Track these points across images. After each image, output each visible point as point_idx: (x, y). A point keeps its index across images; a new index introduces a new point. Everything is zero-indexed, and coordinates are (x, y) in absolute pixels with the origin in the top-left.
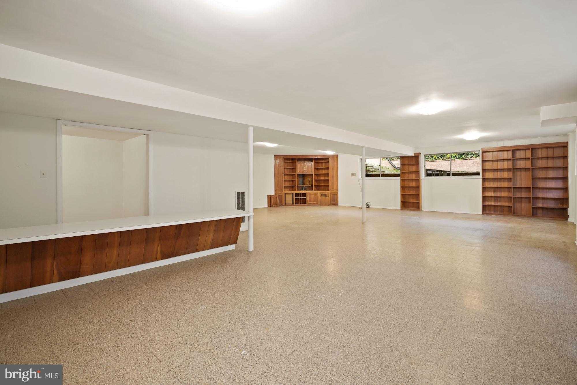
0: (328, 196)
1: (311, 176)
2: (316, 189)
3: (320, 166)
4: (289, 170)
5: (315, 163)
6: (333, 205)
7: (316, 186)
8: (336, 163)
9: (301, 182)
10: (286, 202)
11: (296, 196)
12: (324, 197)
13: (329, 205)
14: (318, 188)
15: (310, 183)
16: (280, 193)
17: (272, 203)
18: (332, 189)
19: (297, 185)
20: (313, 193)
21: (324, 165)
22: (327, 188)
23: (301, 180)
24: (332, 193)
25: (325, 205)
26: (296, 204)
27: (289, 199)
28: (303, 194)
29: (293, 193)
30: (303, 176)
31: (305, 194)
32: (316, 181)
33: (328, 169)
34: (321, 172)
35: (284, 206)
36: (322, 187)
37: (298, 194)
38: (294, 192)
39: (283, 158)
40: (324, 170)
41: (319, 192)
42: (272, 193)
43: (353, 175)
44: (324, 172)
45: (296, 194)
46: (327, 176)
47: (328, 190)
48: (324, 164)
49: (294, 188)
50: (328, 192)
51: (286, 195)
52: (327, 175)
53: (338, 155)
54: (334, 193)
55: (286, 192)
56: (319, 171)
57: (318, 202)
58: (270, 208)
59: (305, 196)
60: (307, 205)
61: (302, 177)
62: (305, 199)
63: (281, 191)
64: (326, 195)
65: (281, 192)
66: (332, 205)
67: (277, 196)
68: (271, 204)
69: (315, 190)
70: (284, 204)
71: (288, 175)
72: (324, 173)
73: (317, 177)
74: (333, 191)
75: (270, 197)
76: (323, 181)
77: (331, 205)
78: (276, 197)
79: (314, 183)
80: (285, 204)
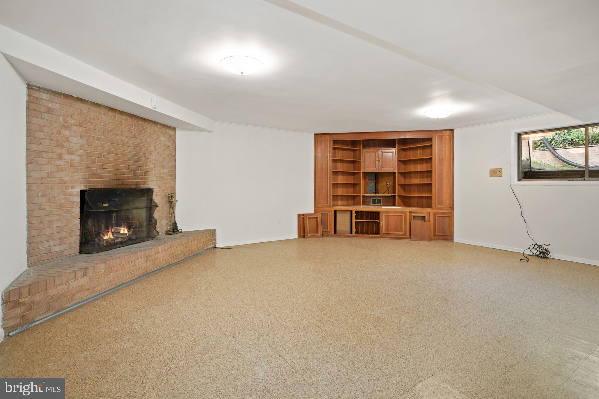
0: (429, 221)
1: (392, 177)
2: (401, 202)
3: (411, 155)
4: (345, 164)
5: (399, 151)
6: (441, 239)
7: (402, 198)
8: (448, 148)
9: (371, 189)
10: (337, 229)
11: (357, 218)
12: (419, 222)
13: (430, 240)
14: (406, 201)
15: (391, 189)
16: (324, 211)
17: (308, 230)
18: (439, 204)
19: (362, 194)
20: (395, 212)
21: (419, 154)
22: (427, 202)
23: (372, 185)
24: (439, 213)
25: (422, 238)
26: (357, 233)
27: (343, 222)
28: (372, 213)
29: (352, 211)
30: (376, 177)
31: (378, 213)
32: (402, 186)
33: (429, 160)
34: (412, 168)
35: (332, 236)
36: (415, 201)
37: (362, 213)
38: (355, 208)
39: (330, 140)
40: (420, 163)
41: (408, 209)
42: (310, 209)
43: (496, 173)
44: (420, 167)
45: (357, 212)
46: (427, 177)
47: (429, 206)
48: (419, 152)
49: (357, 199)
50: (429, 210)
51: (338, 215)
52: (425, 174)
53: (452, 130)
54: (443, 213)
55: (336, 208)
56: (409, 166)
57: (405, 232)
58: (302, 239)
59: (378, 218)
60: (381, 237)
61: (374, 178)
62: (378, 224)
63: (327, 206)
64: (424, 217)
65: (326, 209)
66: (438, 239)
67: (319, 216)
68: (304, 232)
69: (398, 206)
70: (333, 233)
71: (343, 173)
72: (419, 170)
73: (404, 178)
74: (441, 208)
75: (302, 218)
76: (416, 187)
77: (435, 239)
78: (317, 218)
79: (398, 191)
80: (335, 232)
